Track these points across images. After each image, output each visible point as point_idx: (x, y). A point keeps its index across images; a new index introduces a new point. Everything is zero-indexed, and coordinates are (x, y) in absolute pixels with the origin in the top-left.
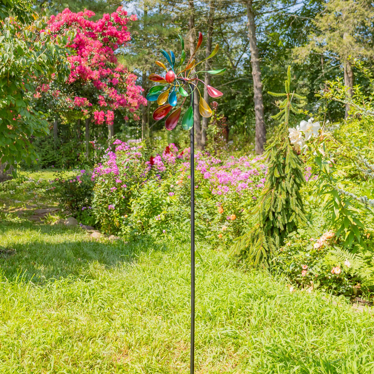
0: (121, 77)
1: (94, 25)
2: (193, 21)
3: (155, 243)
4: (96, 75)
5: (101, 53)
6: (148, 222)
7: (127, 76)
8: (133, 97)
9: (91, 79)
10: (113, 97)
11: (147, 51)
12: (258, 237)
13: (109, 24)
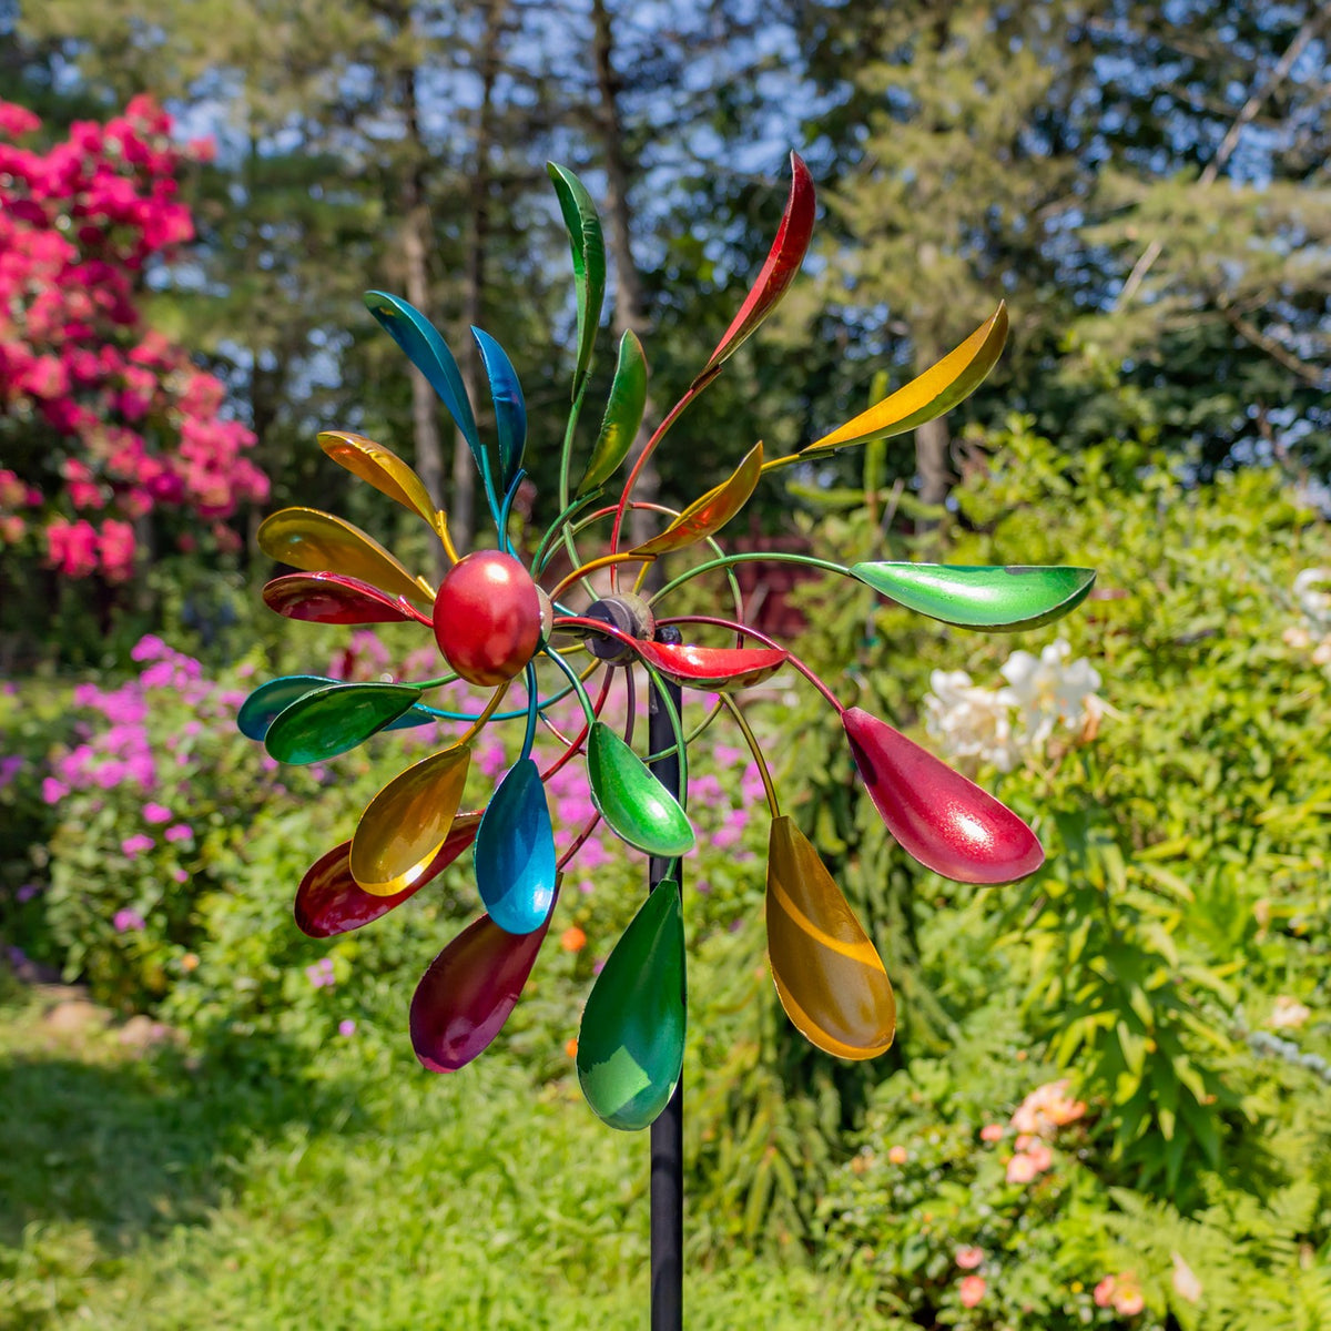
0: (160, 389)
1: (37, 167)
2: (418, 184)
3: (311, 1072)
4: (49, 376)
5: (71, 289)
6: (279, 984)
7: (183, 383)
8: (212, 466)
9: (30, 393)
10: (125, 466)
11: (260, 282)
12: (753, 1105)
13: (105, 170)
